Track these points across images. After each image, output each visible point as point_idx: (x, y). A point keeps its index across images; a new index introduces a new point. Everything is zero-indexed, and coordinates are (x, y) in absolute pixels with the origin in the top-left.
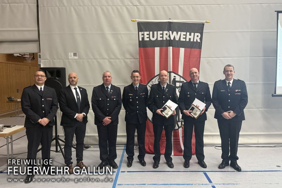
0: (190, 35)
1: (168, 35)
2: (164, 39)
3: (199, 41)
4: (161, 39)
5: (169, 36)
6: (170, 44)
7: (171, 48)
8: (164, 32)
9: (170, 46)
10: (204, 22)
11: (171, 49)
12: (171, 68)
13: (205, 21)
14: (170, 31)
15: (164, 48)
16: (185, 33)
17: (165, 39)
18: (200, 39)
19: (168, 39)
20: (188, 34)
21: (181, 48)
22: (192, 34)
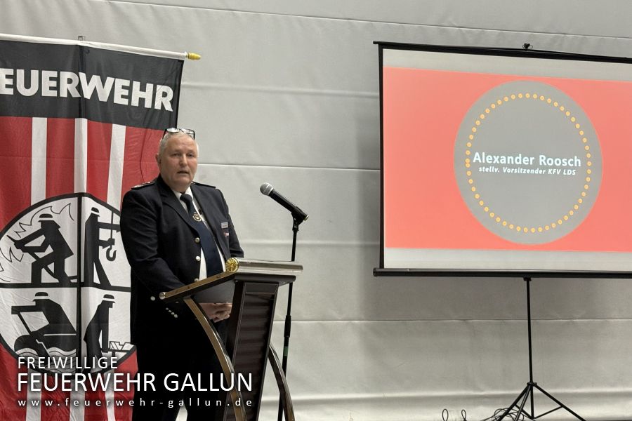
0: (143, 89)
1: (75, 83)
2: (61, 95)
3: (168, 107)
4: (54, 93)
5: (79, 88)
6: (80, 110)
7: (84, 122)
8: (61, 72)
9: (80, 117)
10: (184, 57)
11: (82, 125)
12: (82, 184)
13: (186, 54)
14: (81, 74)
15: (62, 122)
16: (127, 83)
17: (64, 94)
18: (172, 102)
19: (73, 96)
20: (136, 85)
21: (114, 125)
22: (150, 87)
